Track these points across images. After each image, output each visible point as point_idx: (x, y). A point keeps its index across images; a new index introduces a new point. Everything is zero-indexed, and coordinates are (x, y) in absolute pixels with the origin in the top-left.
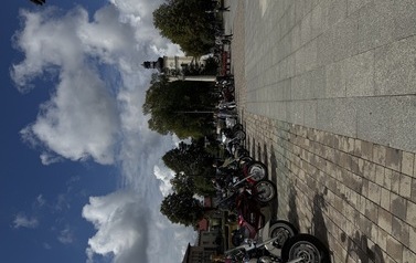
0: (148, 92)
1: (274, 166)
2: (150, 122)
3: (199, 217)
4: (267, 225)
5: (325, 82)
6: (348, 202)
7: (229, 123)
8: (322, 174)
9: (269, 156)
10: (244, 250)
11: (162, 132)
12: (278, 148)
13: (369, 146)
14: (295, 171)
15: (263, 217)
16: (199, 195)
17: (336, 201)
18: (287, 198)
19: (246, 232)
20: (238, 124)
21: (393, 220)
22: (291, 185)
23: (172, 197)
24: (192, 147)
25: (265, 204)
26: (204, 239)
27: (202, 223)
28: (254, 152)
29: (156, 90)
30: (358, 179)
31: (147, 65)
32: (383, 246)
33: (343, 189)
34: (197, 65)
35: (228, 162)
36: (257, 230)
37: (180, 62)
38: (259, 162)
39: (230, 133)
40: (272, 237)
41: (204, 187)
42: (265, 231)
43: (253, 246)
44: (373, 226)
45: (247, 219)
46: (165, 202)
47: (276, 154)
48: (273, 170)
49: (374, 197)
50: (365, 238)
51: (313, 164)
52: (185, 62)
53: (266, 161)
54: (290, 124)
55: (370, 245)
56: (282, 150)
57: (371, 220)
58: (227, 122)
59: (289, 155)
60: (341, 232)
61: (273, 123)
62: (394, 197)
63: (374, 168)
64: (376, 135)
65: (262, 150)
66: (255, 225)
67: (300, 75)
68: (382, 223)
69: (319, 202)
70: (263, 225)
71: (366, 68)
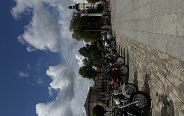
0: (71, 21)
1: (128, 59)
2: (73, 35)
3: (95, 76)
4: (124, 85)
5: (153, 25)
6: (160, 80)
7: (108, 37)
8: (149, 66)
9: (126, 54)
10: (114, 95)
11: (79, 39)
12: (130, 51)
13: (172, 58)
14: (137, 62)
15: (122, 80)
16: (95, 66)
17: (155, 79)
18: (133, 73)
19: (115, 86)
20: (112, 37)
21: (179, 91)
22: (135, 68)
23: (83, 68)
24: (91, 46)
25: (123, 75)
26: (97, 84)
27: (96, 78)
28: (119, 51)
29: (75, 20)
30: (165, 71)
31: (70, 8)
32: (174, 101)
33: (159, 75)
34: (94, 7)
35: (107, 55)
36: (120, 86)
37: (86, 6)
38: (121, 57)
39: (109, 41)
40: (126, 90)
41: (97, 63)
42: (123, 87)
43: (118, 94)
44: (170, 92)
45: (115, 81)
46: (80, 70)
47: (129, 54)
48: (128, 61)
49: (172, 80)
50: (166, 97)
51: (146, 61)
52: (88, 6)
53: (125, 56)
54: (136, 41)
55: (168, 100)
56: (132, 52)
57: (169, 90)
58: (107, 36)
59: (135, 55)
60: (156, 92)
61: (129, 40)
62: (181, 82)
63: (173, 68)
64: (175, 54)
65: (123, 51)
66: (119, 84)
67: (142, 19)
68: (174, 92)
69: (147, 78)
70: (122, 84)
71: (173, 21)
